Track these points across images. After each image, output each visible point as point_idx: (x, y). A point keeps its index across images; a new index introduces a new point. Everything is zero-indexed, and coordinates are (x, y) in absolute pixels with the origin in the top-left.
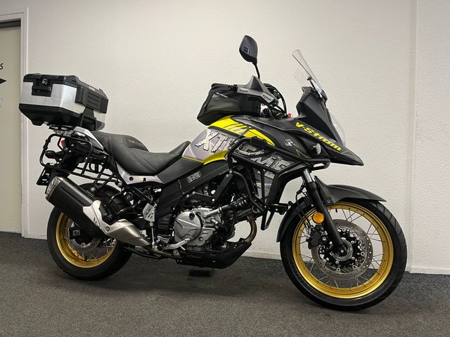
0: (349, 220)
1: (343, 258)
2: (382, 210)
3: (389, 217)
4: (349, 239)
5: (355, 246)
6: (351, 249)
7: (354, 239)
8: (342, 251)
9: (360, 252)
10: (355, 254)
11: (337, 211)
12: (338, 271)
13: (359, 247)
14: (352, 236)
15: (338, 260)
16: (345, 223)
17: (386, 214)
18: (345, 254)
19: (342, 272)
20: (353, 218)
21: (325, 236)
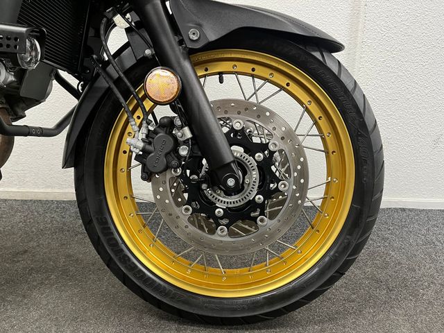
0: (253, 100)
1: (234, 201)
2: (335, 69)
3: (350, 87)
4: (251, 149)
5: (264, 167)
6: (255, 174)
7: (263, 147)
8: (231, 182)
9: (278, 180)
10: (263, 189)
11: (221, 81)
12: (222, 235)
13: (273, 168)
14: (256, 140)
15: (223, 203)
16: (244, 107)
17: (343, 78)
18: (239, 189)
19: (231, 234)
20: (262, 95)
21: (185, 142)
